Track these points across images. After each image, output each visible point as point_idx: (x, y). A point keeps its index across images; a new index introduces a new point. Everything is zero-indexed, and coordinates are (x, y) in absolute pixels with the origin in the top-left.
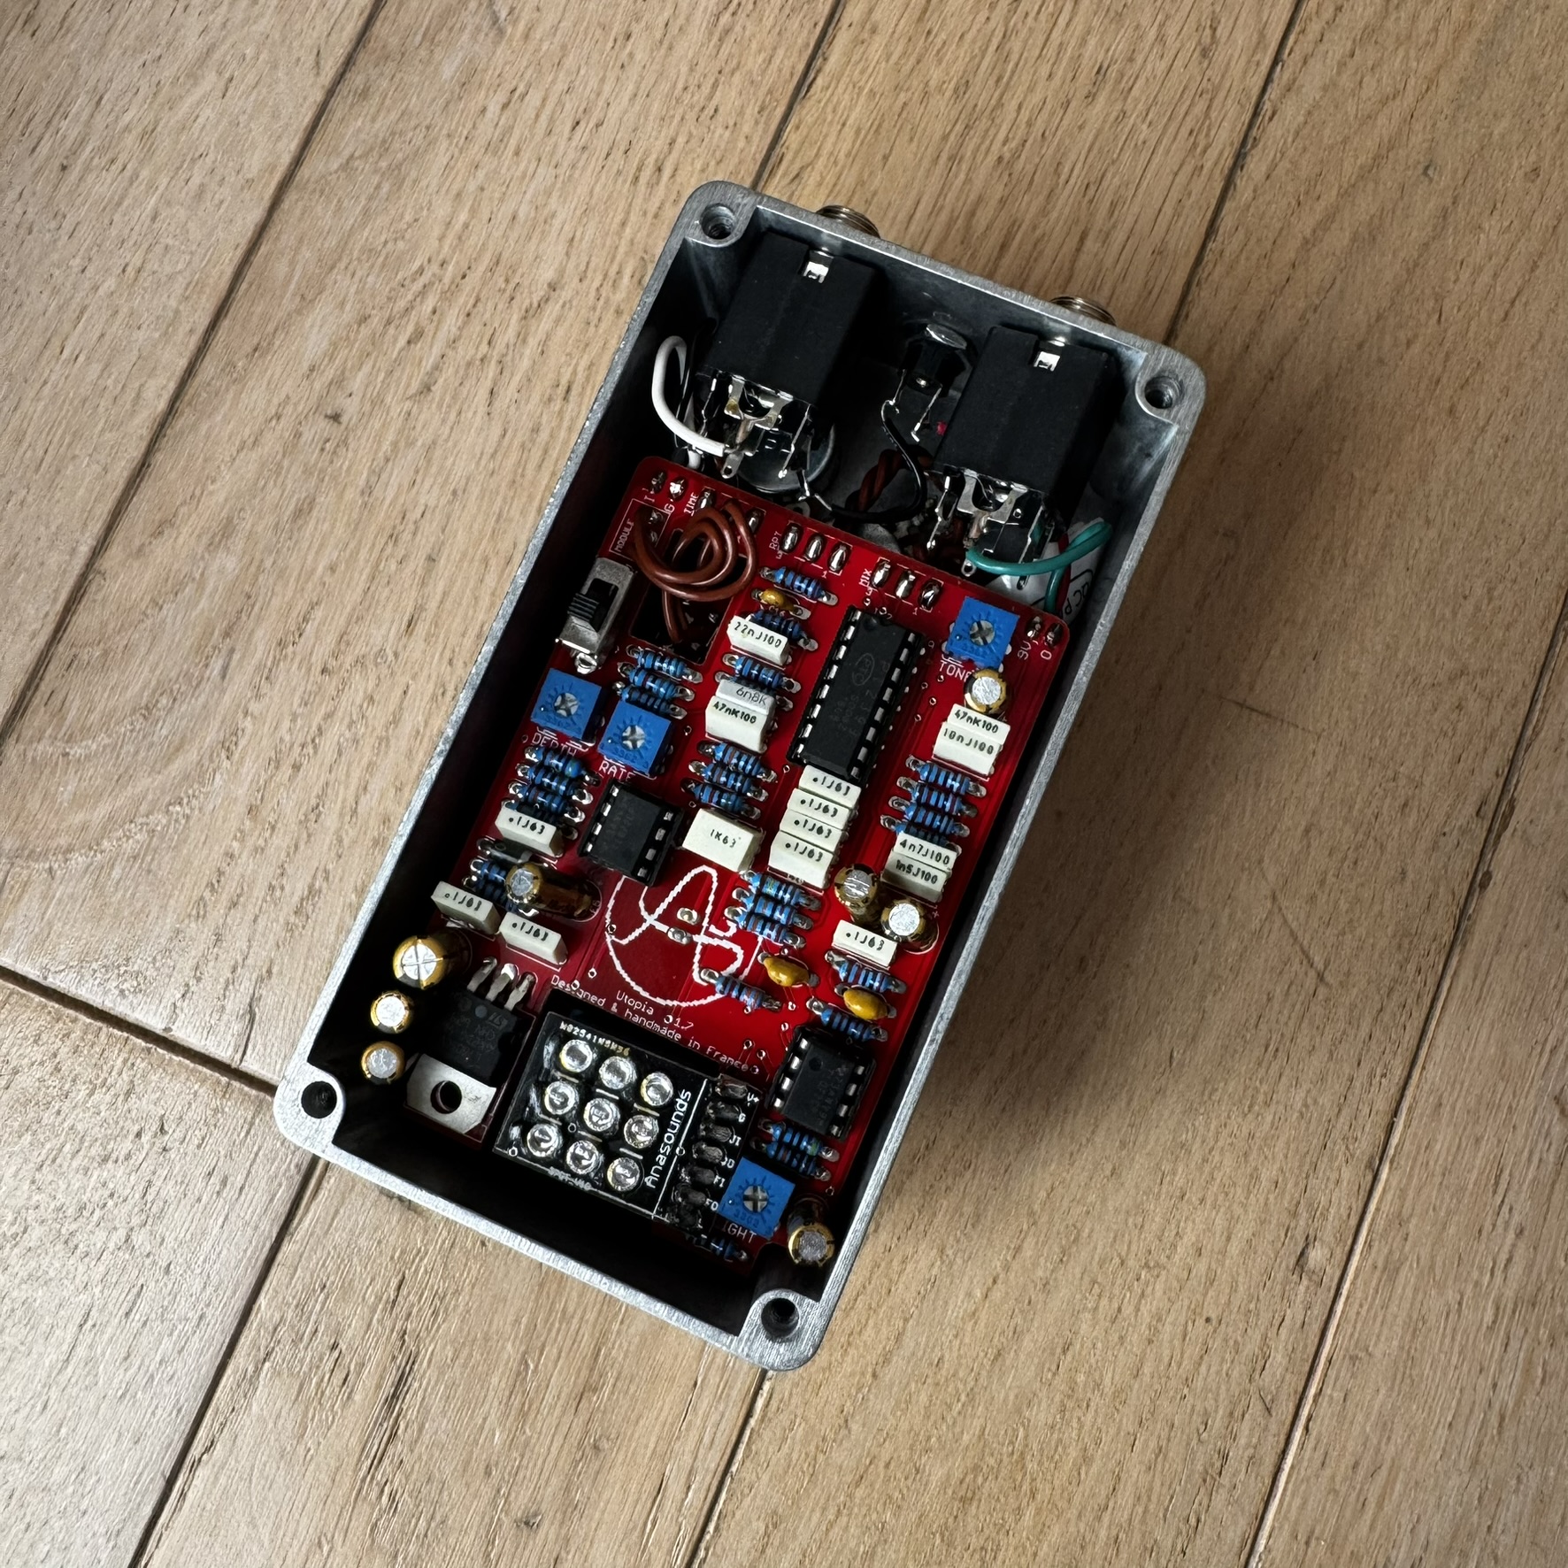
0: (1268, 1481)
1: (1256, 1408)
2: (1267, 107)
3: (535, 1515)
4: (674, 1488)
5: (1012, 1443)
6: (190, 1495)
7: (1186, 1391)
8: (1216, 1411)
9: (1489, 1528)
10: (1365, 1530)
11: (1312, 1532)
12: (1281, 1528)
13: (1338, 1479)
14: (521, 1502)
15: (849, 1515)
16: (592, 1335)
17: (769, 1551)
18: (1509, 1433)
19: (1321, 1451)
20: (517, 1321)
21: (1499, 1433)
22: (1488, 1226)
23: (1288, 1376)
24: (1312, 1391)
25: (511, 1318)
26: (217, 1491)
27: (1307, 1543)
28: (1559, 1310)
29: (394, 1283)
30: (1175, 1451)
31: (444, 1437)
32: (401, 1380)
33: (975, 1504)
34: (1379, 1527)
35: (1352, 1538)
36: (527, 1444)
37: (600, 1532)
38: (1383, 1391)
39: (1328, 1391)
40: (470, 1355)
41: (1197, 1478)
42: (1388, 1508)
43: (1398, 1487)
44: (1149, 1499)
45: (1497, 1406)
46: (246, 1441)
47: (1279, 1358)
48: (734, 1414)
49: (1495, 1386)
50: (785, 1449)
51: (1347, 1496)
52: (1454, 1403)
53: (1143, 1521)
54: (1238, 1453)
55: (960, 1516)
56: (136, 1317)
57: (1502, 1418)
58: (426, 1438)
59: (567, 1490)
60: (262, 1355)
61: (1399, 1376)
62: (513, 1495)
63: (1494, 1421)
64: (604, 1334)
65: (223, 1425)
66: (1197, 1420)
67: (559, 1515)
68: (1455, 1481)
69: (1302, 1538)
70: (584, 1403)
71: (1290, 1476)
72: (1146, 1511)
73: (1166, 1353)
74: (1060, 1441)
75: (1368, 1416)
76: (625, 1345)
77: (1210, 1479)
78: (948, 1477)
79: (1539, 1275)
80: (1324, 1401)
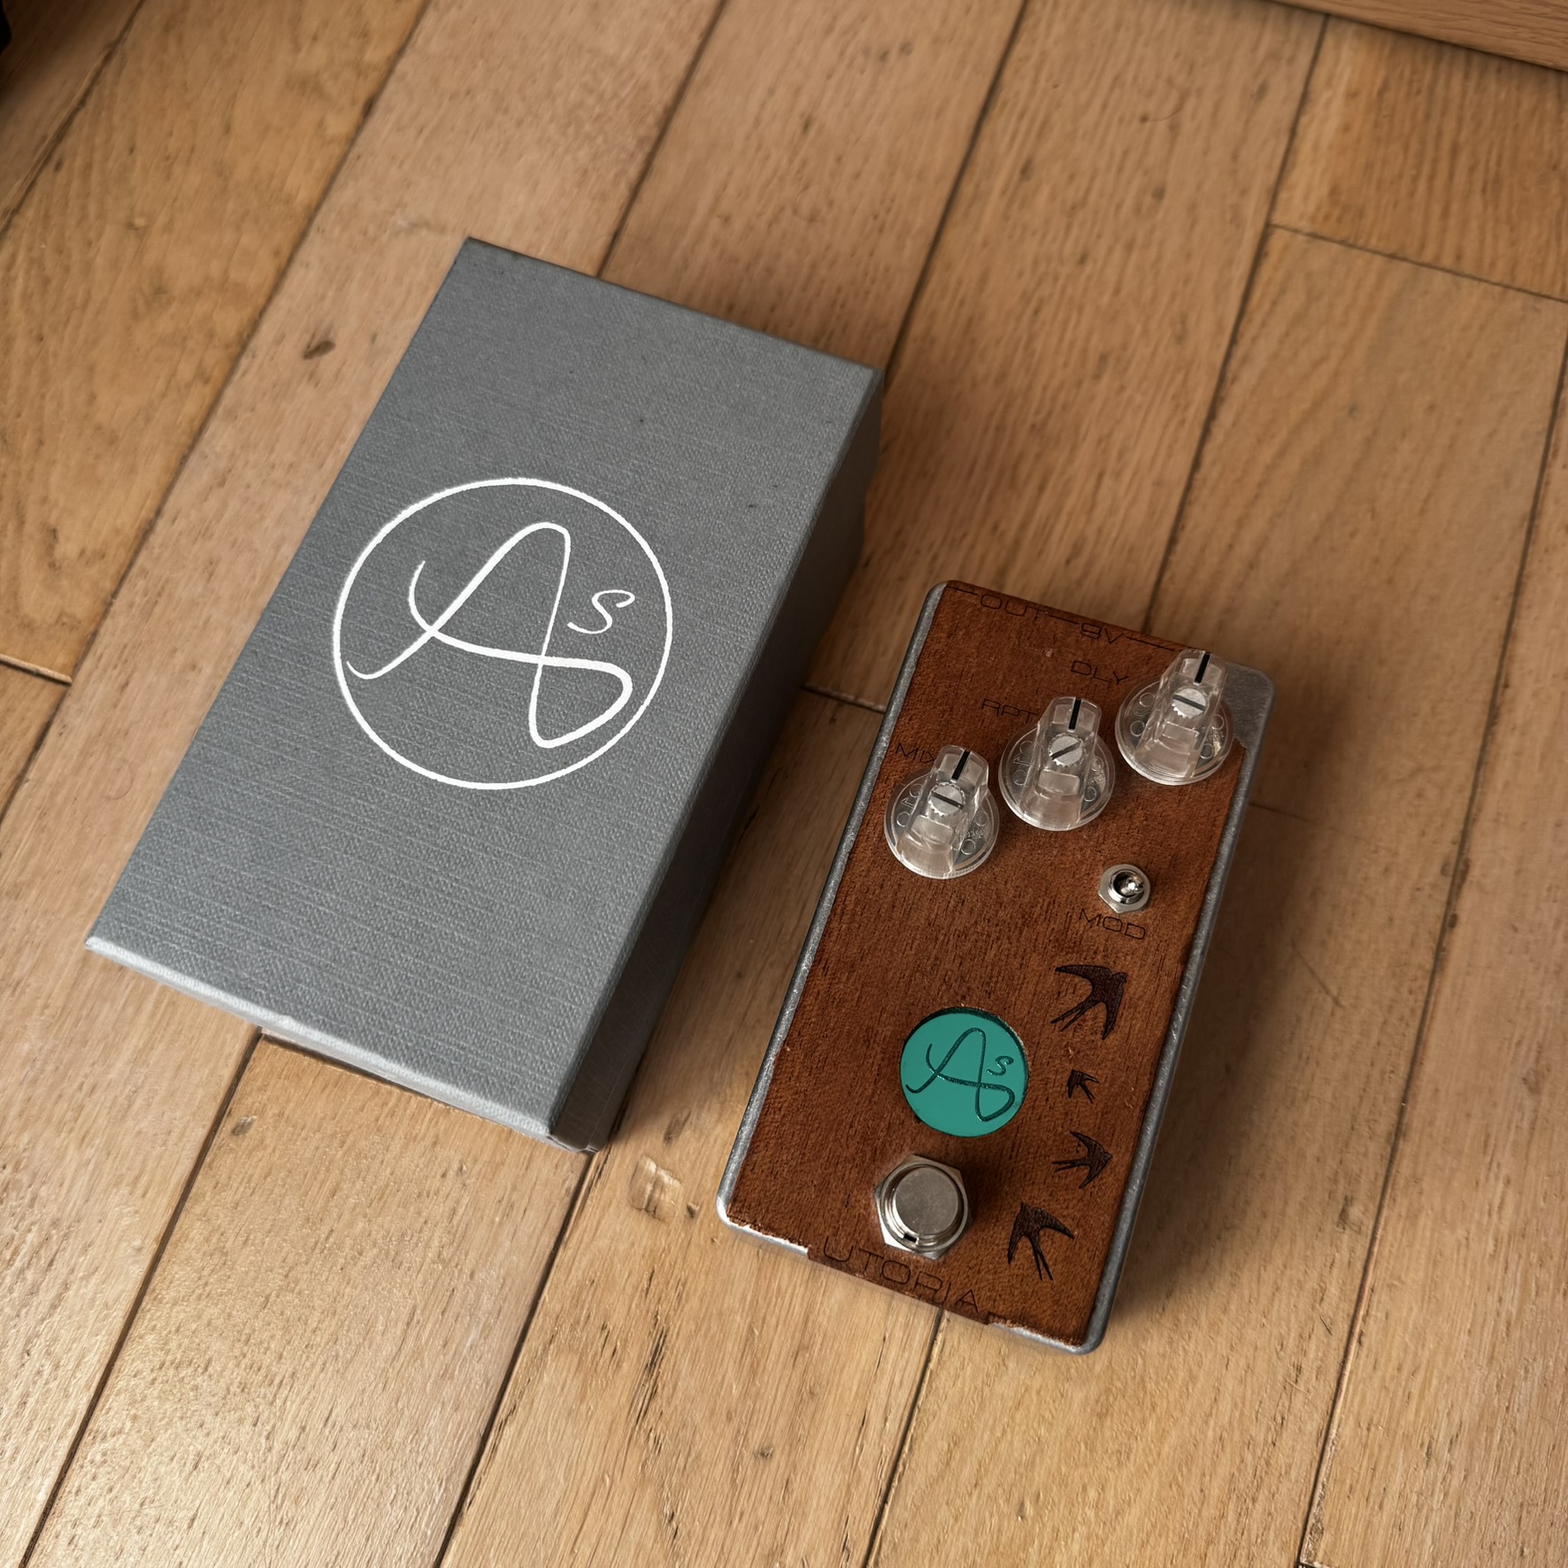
0: (1334, 1385)
1: (1320, 1329)
2: (1230, 375)
3: (769, 1448)
4: (875, 1420)
5: (1134, 1369)
6: (501, 1446)
7: (1264, 1320)
8: (1289, 1335)
9: (1507, 1408)
10: (1411, 1417)
11: (1372, 1420)
12: (1347, 1418)
13: (1387, 1378)
14: (756, 1439)
15: (1013, 1433)
16: (801, 1305)
17: (953, 1464)
18: (1516, 1334)
19: (1372, 1360)
20: (744, 1298)
21: (1508, 1335)
22: (1482, 1178)
23: (1342, 1306)
24: (1362, 1313)
25: (739, 1296)
26: (522, 1443)
27: (1368, 1429)
28: (1543, 1239)
29: (646, 1276)
30: (1261, 1365)
31: (693, 1393)
32: (657, 1352)
33: (1109, 1419)
34: (1422, 1414)
35: (1402, 1423)
36: (758, 1393)
37: (820, 1458)
38: (1415, 1310)
39: (1373, 1312)
40: (709, 1328)
41: (1279, 1386)
42: (1429, 1398)
43: (1435, 1382)
44: (1243, 1404)
45: (1504, 1315)
46: (540, 1405)
47: (1333, 1290)
48: (917, 1360)
49: (1500, 1300)
50: (959, 1384)
51: (1395, 1393)
52: (1471, 1315)
53: (1241, 1422)
54: (1309, 1365)
55: (1099, 1427)
56: (450, 1315)
57: (1509, 1324)
58: (679, 1394)
59: (792, 1426)
60: (548, 1337)
61: (1426, 1298)
62: (750, 1433)
63: (1503, 1327)
64: (811, 1305)
65: (522, 1393)
66: (1275, 1343)
67: (787, 1448)
68: (1478, 1374)
69: (1364, 1426)
70: (800, 1359)
71: (1350, 1379)
72: (1242, 1413)
73: (1246, 1292)
74: (1170, 1366)
75: (1406, 1329)
76: (828, 1311)
77: (1289, 1387)
78: (1087, 1398)
79: (1526, 1213)
80: (1371, 1321)
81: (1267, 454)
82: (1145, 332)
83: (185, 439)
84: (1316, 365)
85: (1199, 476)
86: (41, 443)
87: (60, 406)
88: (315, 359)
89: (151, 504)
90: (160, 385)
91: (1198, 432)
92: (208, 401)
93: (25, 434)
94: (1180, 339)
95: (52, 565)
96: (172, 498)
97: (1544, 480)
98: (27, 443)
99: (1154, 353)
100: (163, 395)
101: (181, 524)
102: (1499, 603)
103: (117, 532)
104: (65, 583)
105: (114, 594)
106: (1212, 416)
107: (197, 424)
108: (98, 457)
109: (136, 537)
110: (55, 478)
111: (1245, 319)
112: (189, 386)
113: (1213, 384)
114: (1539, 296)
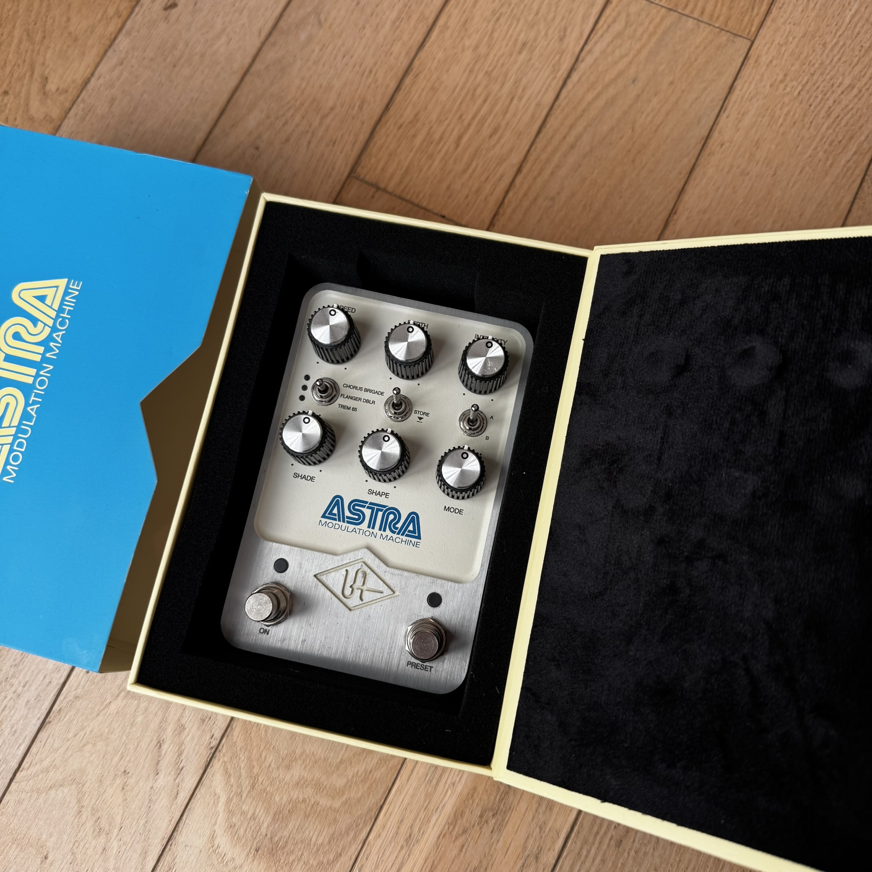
81: (590, 96)
82: (546, 34)
83: (108, 43)
84: (622, 57)
85: (557, 103)
86: (44, 38)
87: (54, 21)
88: (168, 11)
89: (89, 71)
90: (99, 16)
91: (561, 83)
92: (119, 26)
93: (37, 33)
94: (561, 39)
95: (44, 93)
96: (99, 69)
97: (717, 122)
98: (38, 37)
99: (548, 45)
100: (100, 21)
101: (101, 81)
102: (682, 176)
103: (74, 81)
104: (49, 102)
105: (70, 109)
106: (569, 76)
107: (113, 36)
108: (69, 46)
109: (81, 85)
110: (49, 55)
111: (594, 33)
112: (111, 18)
113: (573, 61)
114: (736, 35)
